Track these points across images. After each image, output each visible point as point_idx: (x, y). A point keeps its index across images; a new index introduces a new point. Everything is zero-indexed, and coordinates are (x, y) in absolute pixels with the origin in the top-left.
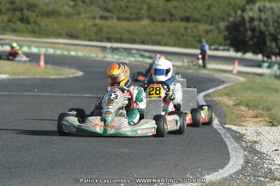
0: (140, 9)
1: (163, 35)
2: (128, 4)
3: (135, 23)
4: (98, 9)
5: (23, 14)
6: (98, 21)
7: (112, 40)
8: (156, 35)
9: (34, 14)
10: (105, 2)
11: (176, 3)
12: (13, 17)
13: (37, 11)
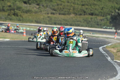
0: (70, 9)
1: (81, 22)
2: (64, 7)
3: (67, 16)
4: (50, 9)
5: (15, 12)
6: (50, 15)
7: (57, 24)
8: (77, 21)
9: (20, 12)
10: (53, 6)
11: (87, 7)
12: (11, 13)
13: (21, 10)
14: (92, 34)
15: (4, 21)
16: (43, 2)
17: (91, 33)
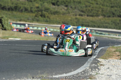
0: (98, 11)
1: (109, 24)
2: (92, 9)
3: (95, 18)
4: (78, 11)
5: (42, 13)
6: (78, 17)
7: (84, 26)
8: (105, 23)
9: (47, 13)
10: (81, 7)
11: (116, 8)
12: (38, 14)
13: (49, 11)
14: (118, 36)
15: (30, 22)
16: (72, 4)
17: (117, 35)
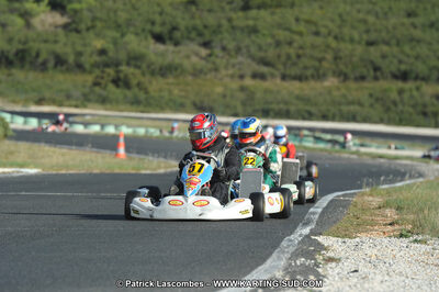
0: (321, 60)
1: (360, 104)
2: (300, 52)
3: (312, 83)
4: (249, 61)
5: (118, 72)
6: (248, 82)
7: (272, 113)
8: (351, 103)
9: (137, 71)
10: (260, 48)
11: (385, 48)
12: (102, 78)
13: (144, 66)
14: (396, 148)
15: (76, 106)
16: (226, 35)
17: (393, 146)
